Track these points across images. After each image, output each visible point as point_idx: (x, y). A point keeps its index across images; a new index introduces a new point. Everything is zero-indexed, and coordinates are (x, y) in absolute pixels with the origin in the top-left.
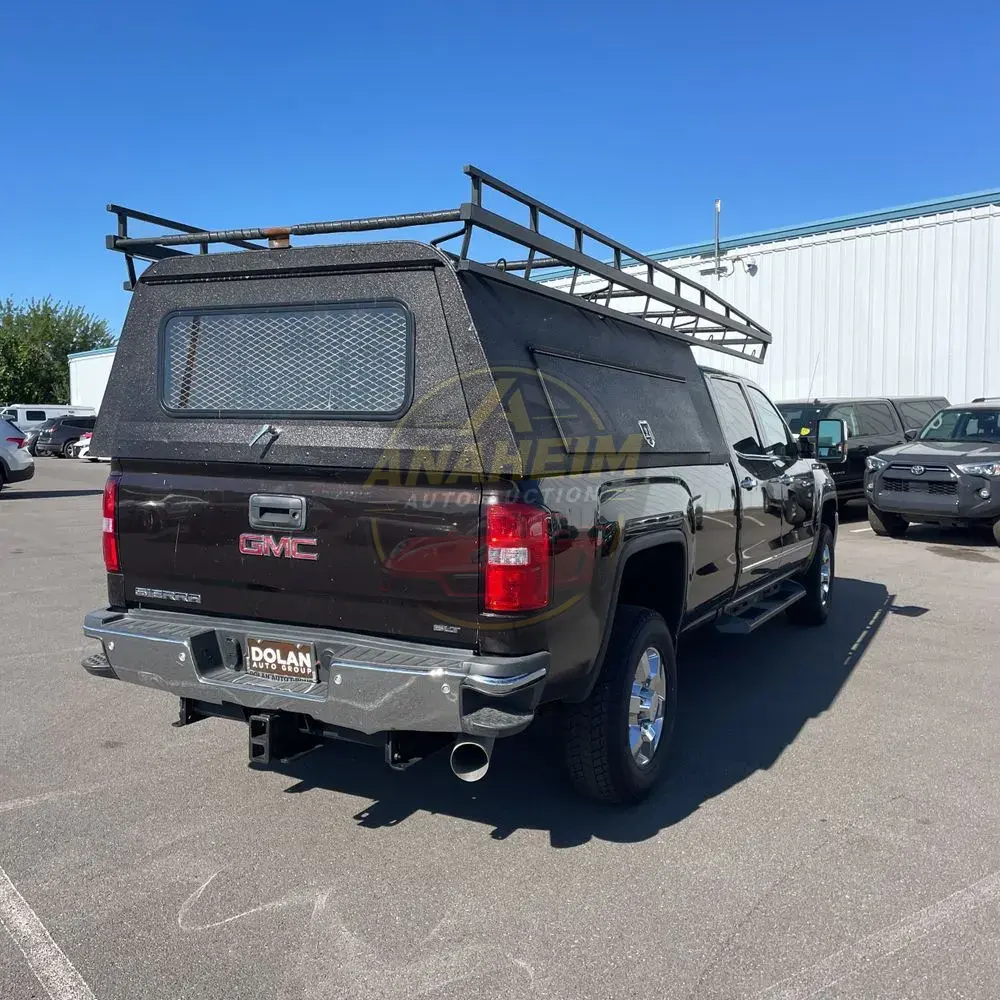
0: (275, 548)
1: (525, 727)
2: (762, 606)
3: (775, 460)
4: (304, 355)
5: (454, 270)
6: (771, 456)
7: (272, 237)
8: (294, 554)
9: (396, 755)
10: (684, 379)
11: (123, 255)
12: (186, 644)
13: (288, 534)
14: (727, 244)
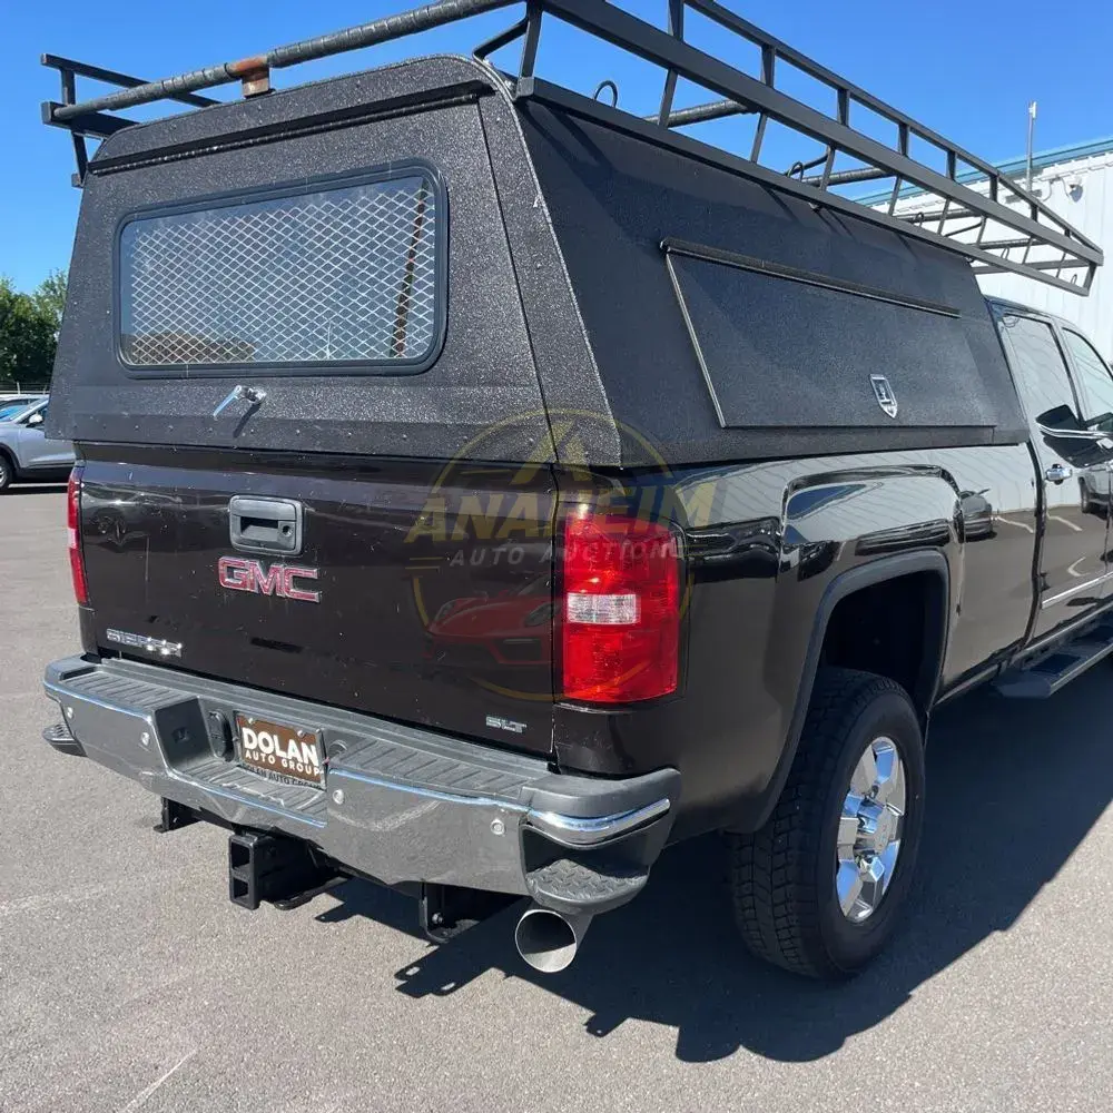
0: (263, 581)
1: (633, 896)
2: (1073, 651)
3: (1101, 438)
4: (294, 270)
5: (509, 99)
6: (1094, 432)
7: (245, 75)
8: (288, 590)
9: (435, 917)
10: (957, 312)
11: (68, 132)
12: (149, 720)
13: (279, 560)
14: (1043, 161)
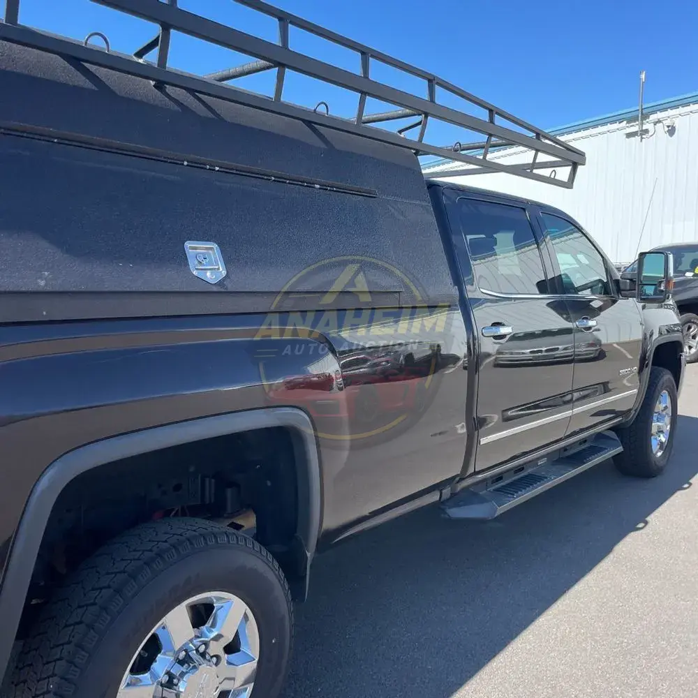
14: (650, 110)
